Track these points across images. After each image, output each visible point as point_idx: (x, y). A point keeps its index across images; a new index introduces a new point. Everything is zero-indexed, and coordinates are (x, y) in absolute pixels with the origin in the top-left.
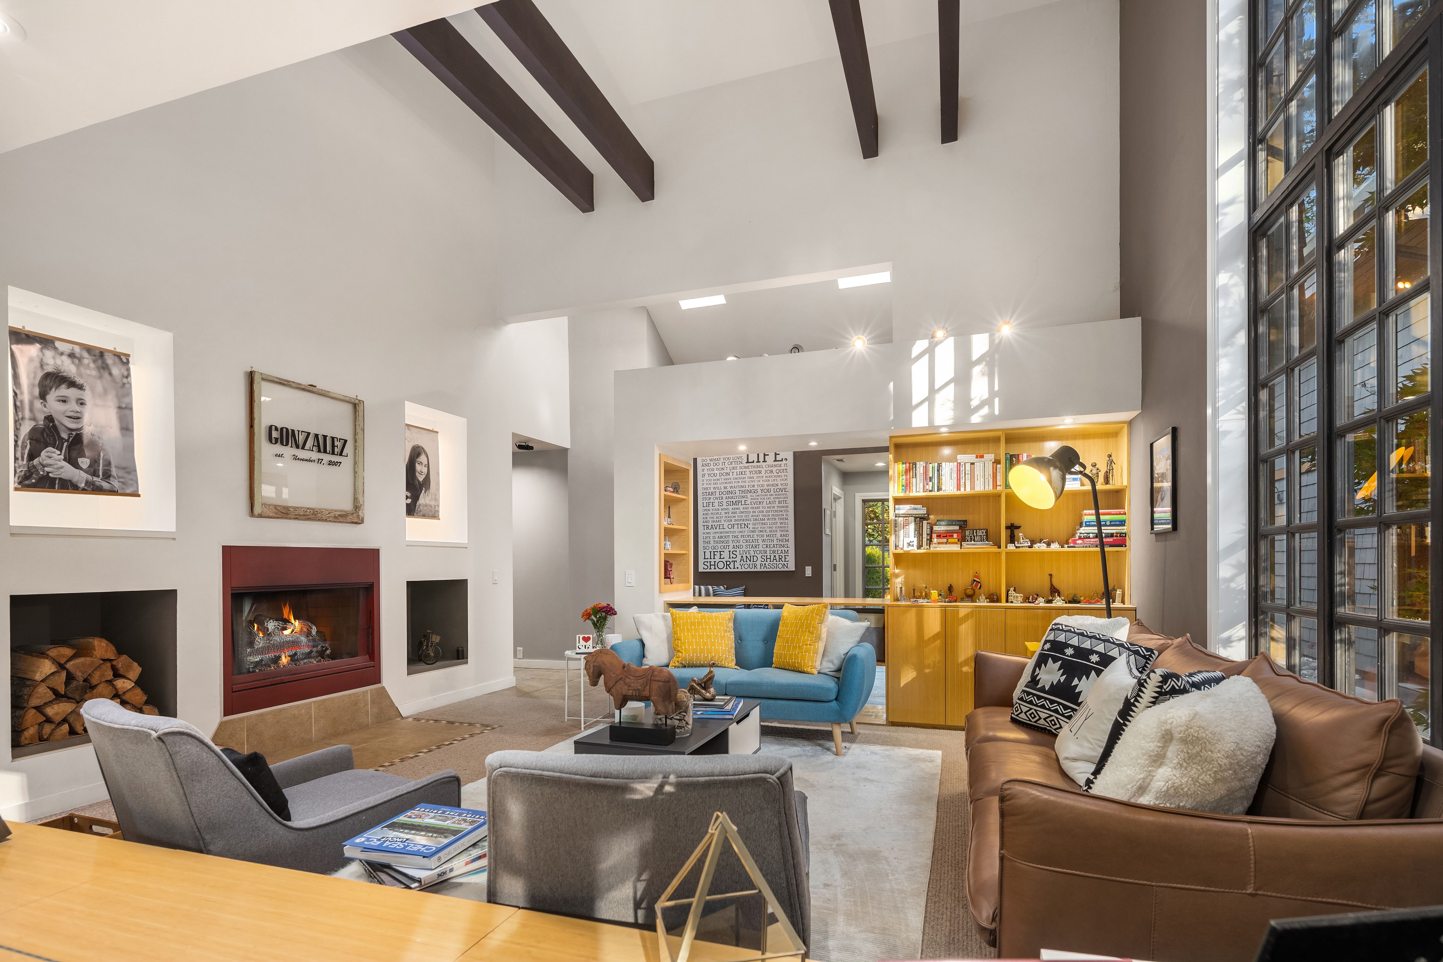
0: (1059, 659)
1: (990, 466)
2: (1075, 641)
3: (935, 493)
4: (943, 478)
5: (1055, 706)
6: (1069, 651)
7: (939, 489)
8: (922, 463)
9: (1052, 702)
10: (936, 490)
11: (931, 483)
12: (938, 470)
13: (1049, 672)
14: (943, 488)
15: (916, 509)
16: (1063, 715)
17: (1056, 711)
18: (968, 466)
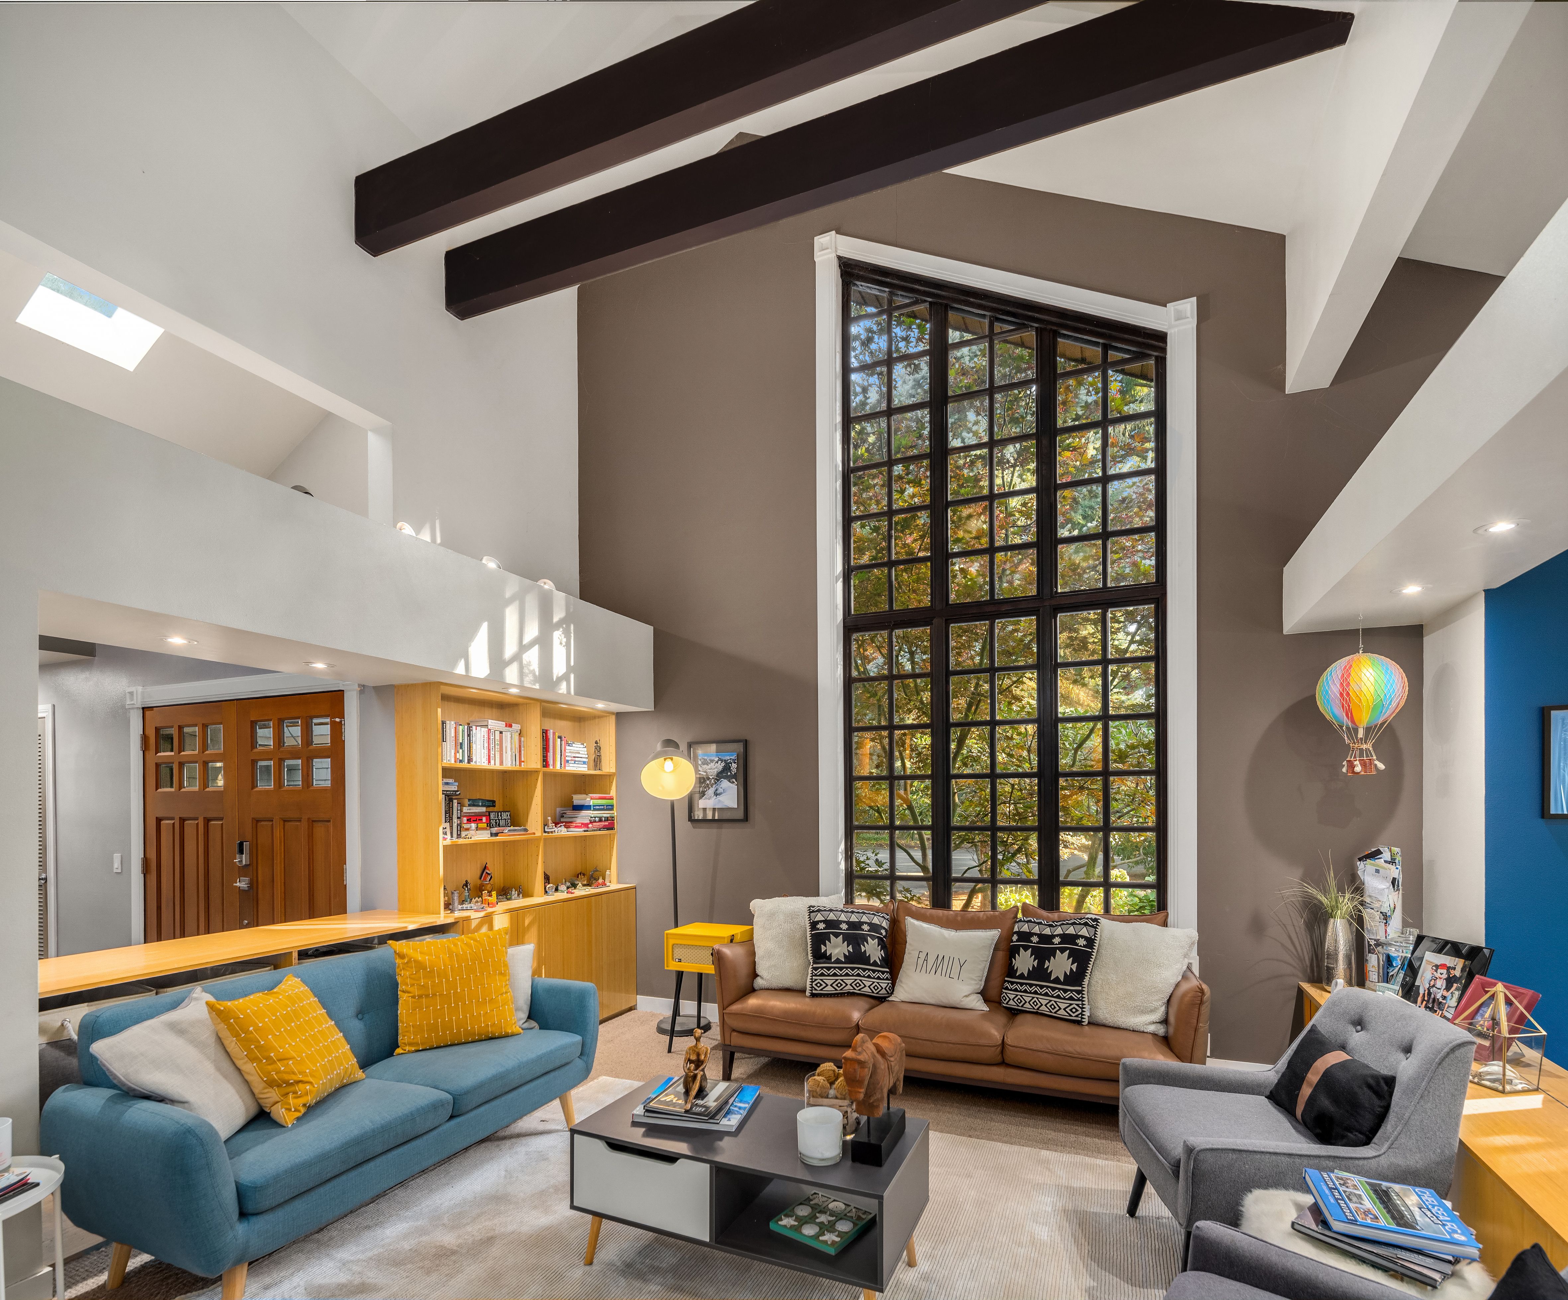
1: (516, 737)
3: (465, 765)
4: (474, 746)
5: (856, 972)
7: (470, 761)
8: (453, 723)
9: (853, 969)
10: (466, 761)
11: (461, 751)
12: (469, 735)
13: (835, 947)
14: (474, 760)
15: (446, 782)
16: (864, 976)
17: (858, 975)
18: (497, 733)
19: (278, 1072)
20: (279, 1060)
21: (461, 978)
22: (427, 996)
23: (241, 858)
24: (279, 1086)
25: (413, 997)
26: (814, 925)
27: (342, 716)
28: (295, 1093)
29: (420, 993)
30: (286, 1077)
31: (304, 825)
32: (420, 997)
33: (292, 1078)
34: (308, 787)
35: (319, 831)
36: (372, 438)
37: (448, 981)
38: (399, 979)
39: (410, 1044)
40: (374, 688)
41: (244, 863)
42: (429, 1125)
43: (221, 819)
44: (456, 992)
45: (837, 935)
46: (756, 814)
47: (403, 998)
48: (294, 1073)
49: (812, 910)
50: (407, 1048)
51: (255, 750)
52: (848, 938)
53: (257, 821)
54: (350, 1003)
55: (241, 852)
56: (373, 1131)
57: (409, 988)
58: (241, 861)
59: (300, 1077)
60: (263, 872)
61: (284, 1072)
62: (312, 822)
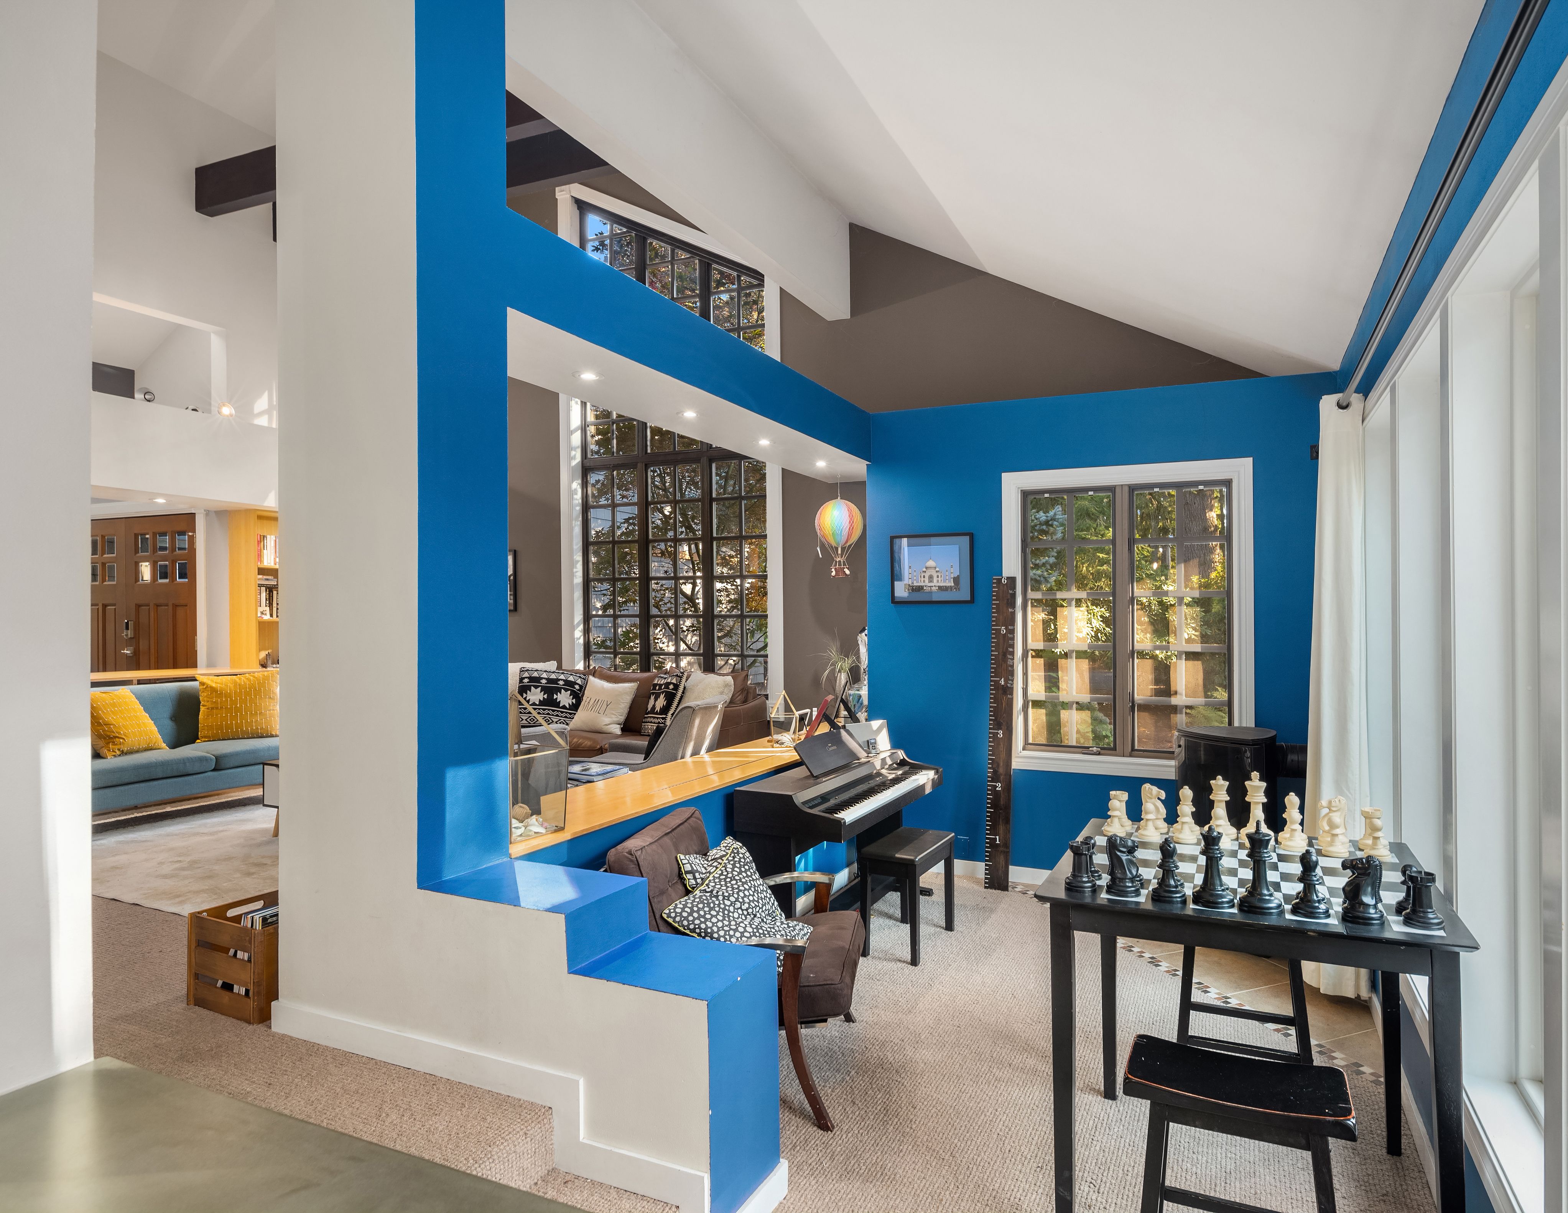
0: (539, 686)
2: (545, 675)
5: (546, 712)
6: (544, 681)
8: (272, 537)
9: (544, 710)
13: (534, 694)
15: (267, 580)
16: (553, 715)
17: (548, 714)
19: (104, 731)
20: (105, 725)
21: (241, 698)
22: (217, 708)
23: (127, 632)
24: (105, 738)
25: (208, 709)
26: (521, 680)
27: (194, 531)
28: (114, 742)
29: (213, 706)
30: (108, 734)
31: (171, 608)
32: (212, 708)
33: (112, 735)
34: (173, 582)
35: (180, 612)
36: (213, 337)
37: (231, 699)
38: (201, 698)
39: (205, 737)
40: (215, 512)
41: (129, 636)
42: (196, 770)
43: (114, 605)
44: (236, 707)
45: (536, 687)
46: (522, 605)
47: (202, 709)
48: (113, 732)
49: (522, 671)
50: (203, 740)
51: (138, 555)
52: (544, 689)
53: (138, 606)
54: (167, 710)
55: (127, 628)
56: (156, 763)
57: (206, 703)
58: (127, 635)
59: (117, 735)
60: (143, 645)
61: (107, 731)
62: (175, 606)
